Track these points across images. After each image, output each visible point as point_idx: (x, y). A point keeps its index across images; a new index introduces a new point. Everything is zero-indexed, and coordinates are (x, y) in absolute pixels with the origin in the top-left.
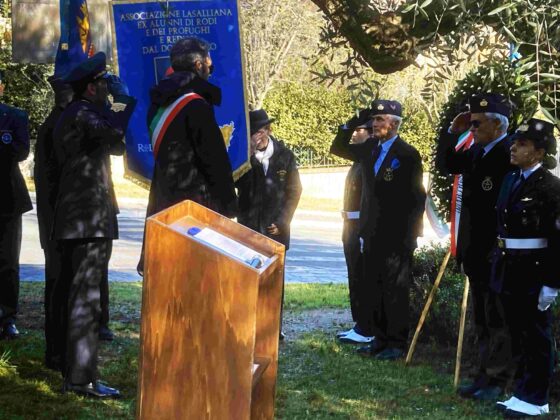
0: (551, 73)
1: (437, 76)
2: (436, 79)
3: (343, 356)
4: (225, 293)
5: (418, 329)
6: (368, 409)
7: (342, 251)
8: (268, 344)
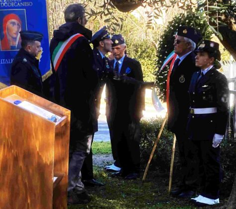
0: (215, 6)
1: (155, 15)
2: (155, 17)
3: (108, 179)
4: (36, 136)
5: (149, 162)
6: (121, 204)
7: (107, 125)
8: (62, 165)
